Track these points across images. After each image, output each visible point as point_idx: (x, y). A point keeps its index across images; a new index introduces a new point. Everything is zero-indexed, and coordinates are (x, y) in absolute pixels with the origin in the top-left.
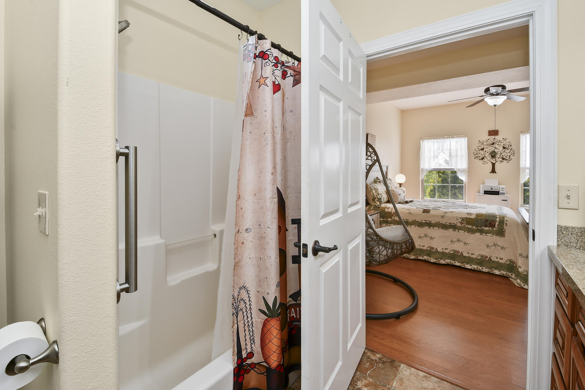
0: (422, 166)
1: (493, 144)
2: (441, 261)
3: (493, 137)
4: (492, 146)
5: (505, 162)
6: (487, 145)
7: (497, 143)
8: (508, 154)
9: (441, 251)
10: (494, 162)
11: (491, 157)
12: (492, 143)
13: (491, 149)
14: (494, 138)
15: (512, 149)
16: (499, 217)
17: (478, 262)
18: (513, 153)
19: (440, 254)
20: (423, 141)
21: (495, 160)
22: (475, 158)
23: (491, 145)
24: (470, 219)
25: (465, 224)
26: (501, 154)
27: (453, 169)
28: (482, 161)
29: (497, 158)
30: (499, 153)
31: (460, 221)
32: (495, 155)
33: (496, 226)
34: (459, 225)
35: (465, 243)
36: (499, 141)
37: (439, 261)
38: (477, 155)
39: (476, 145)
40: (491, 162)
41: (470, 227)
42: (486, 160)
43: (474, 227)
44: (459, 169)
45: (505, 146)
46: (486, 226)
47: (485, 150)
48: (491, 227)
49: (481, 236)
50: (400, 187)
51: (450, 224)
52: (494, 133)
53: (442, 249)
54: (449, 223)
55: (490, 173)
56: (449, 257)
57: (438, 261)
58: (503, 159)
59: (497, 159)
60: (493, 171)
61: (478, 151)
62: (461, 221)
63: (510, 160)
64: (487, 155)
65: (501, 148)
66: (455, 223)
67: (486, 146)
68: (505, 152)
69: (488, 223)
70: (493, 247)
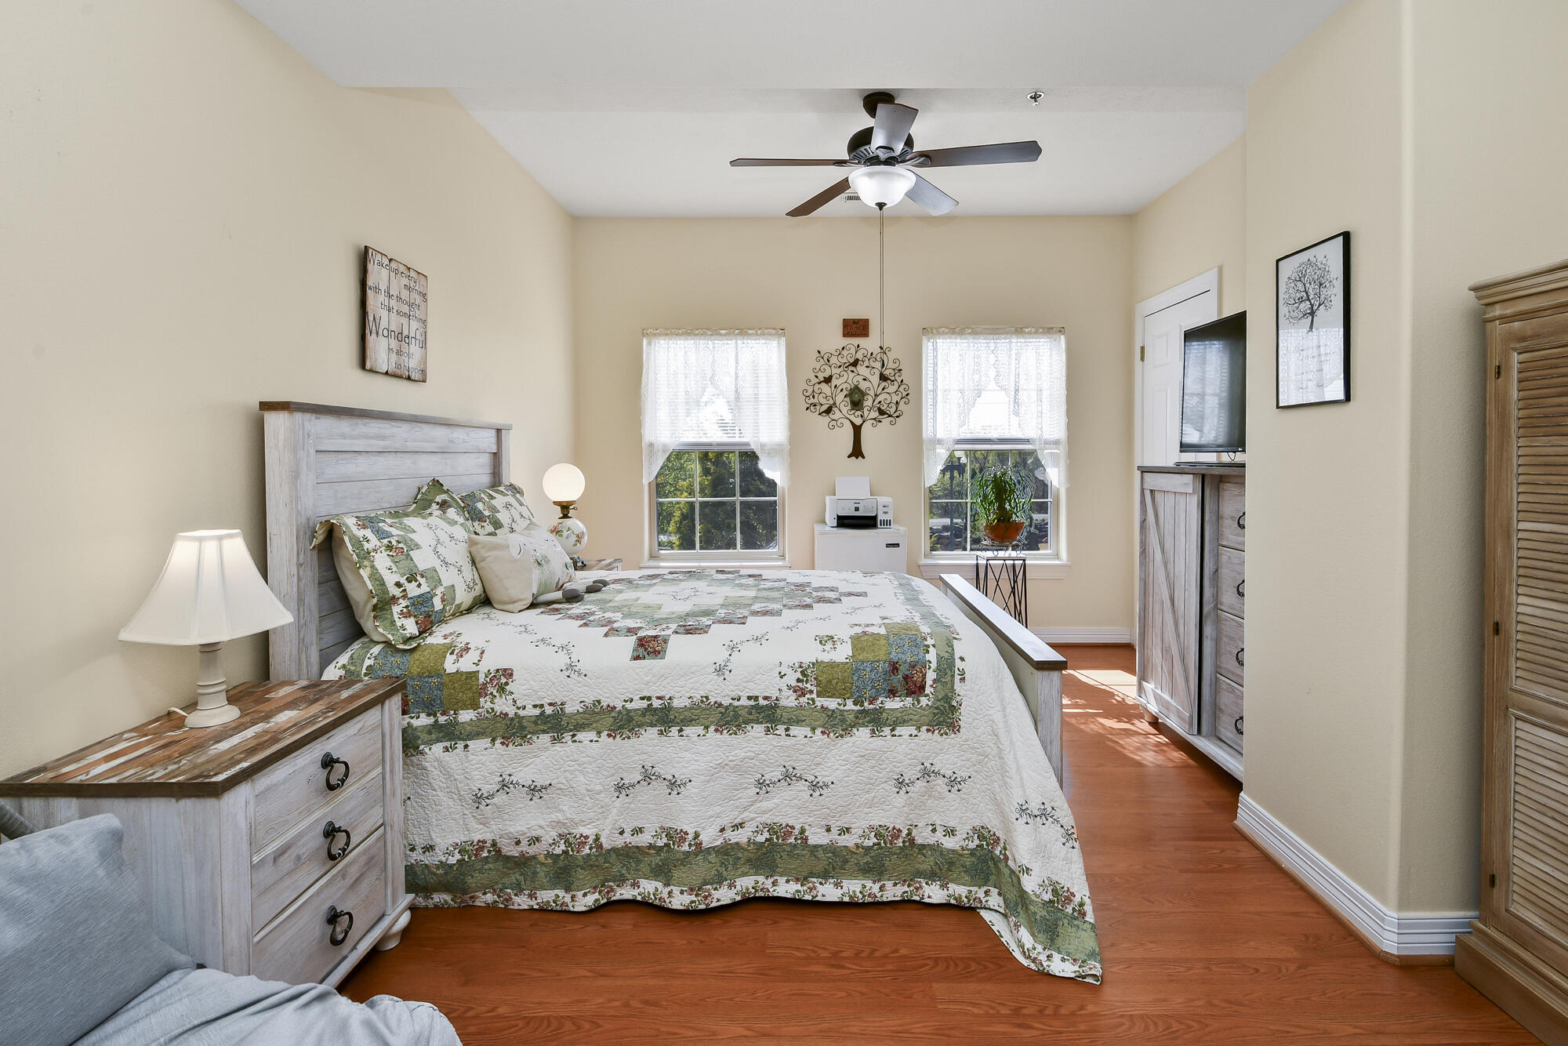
0: (648, 435)
1: (855, 363)
2: (716, 895)
3: (855, 341)
4: (852, 371)
5: (886, 421)
6: (840, 366)
7: (866, 364)
8: (893, 395)
9: (718, 843)
10: (858, 422)
11: (849, 407)
12: (852, 360)
13: (850, 381)
14: (858, 346)
15: (902, 381)
16: (934, 646)
17: (867, 863)
18: (904, 394)
19: (712, 858)
20: (649, 344)
21: (862, 416)
22: (807, 409)
23: (851, 368)
24: (832, 665)
25: (811, 692)
26: (876, 395)
27: (748, 444)
28: (826, 419)
29: (865, 409)
30: (872, 393)
31: (794, 683)
32: (860, 400)
33: (928, 690)
34: (789, 700)
35: (814, 786)
36: (872, 354)
37: (710, 895)
38: (814, 397)
39: (810, 365)
40: (851, 421)
41: (832, 704)
42: (836, 414)
43: (850, 705)
44: (763, 446)
45: (887, 373)
46: (892, 693)
47: (834, 382)
48: (910, 693)
49: (877, 742)
50: (565, 516)
51: (752, 703)
52: (856, 328)
53: (722, 830)
54: (749, 698)
55: (849, 457)
56: (749, 861)
57: (706, 898)
58: (881, 412)
59: (866, 413)
60: (857, 452)
61: (817, 386)
62: (799, 680)
63: (897, 417)
64: (840, 397)
65: (876, 379)
66: (774, 694)
67: (838, 371)
68: (885, 391)
69: (900, 676)
70: (920, 785)
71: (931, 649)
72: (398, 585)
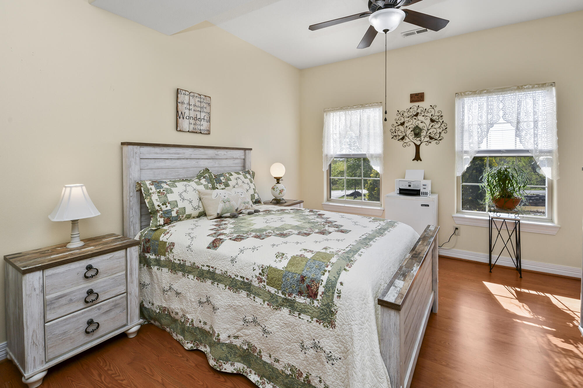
0: (325, 152)
1: (417, 115)
2: (225, 366)
3: (417, 104)
4: (415, 119)
5: (434, 142)
6: (409, 117)
7: (423, 114)
8: (438, 129)
9: (227, 342)
10: (418, 143)
11: (413, 136)
12: (415, 114)
13: (414, 124)
14: (418, 106)
15: (443, 122)
16: (329, 272)
17: (287, 383)
18: (444, 128)
19: (224, 348)
20: (326, 115)
21: (420, 140)
22: (392, 138)
23: (415, 117)
24: (276, 270)
25: (264, 281)
26: (428, 130)
27: (365, 155)
28: (402, 142)
29: (422, 137)
30: (426, 129)
31: (258, 275)
32: (419, 133)
33: (319, 297)
34: (255, 283)
35: (264, 331)
36: (426, 110)
37: (221, 365)
38: (395, 132)
39: (393, 118)
40: (414, 142)
41: (273, 290)
42: (407, 140)
43: (280, 294)
44: (372, 156)
45: (434, 118)
46: (300, 293)
47: (406, 125)
48: (309, 296)
49: (292, 319)
50: (278, 183)
51: (242, 280)
52: (417, 98)
53: (229, 337)
54: (241, 277)
55: (415, 160)
56: (240, 356)
57: (220, 366)
58: (431, 138)
59: (422, 138)
60: (418, 158)
61: (397, 127)
62: (260, 274)
63: (440, 140)
64: (409, 132)
65: (428, 122)
66: (250, 279)
67: (408, 119)
68: (433, 127)
69: (305, 285)
70: (312, 351)
71: (327, 274)
72: (159, 206)
